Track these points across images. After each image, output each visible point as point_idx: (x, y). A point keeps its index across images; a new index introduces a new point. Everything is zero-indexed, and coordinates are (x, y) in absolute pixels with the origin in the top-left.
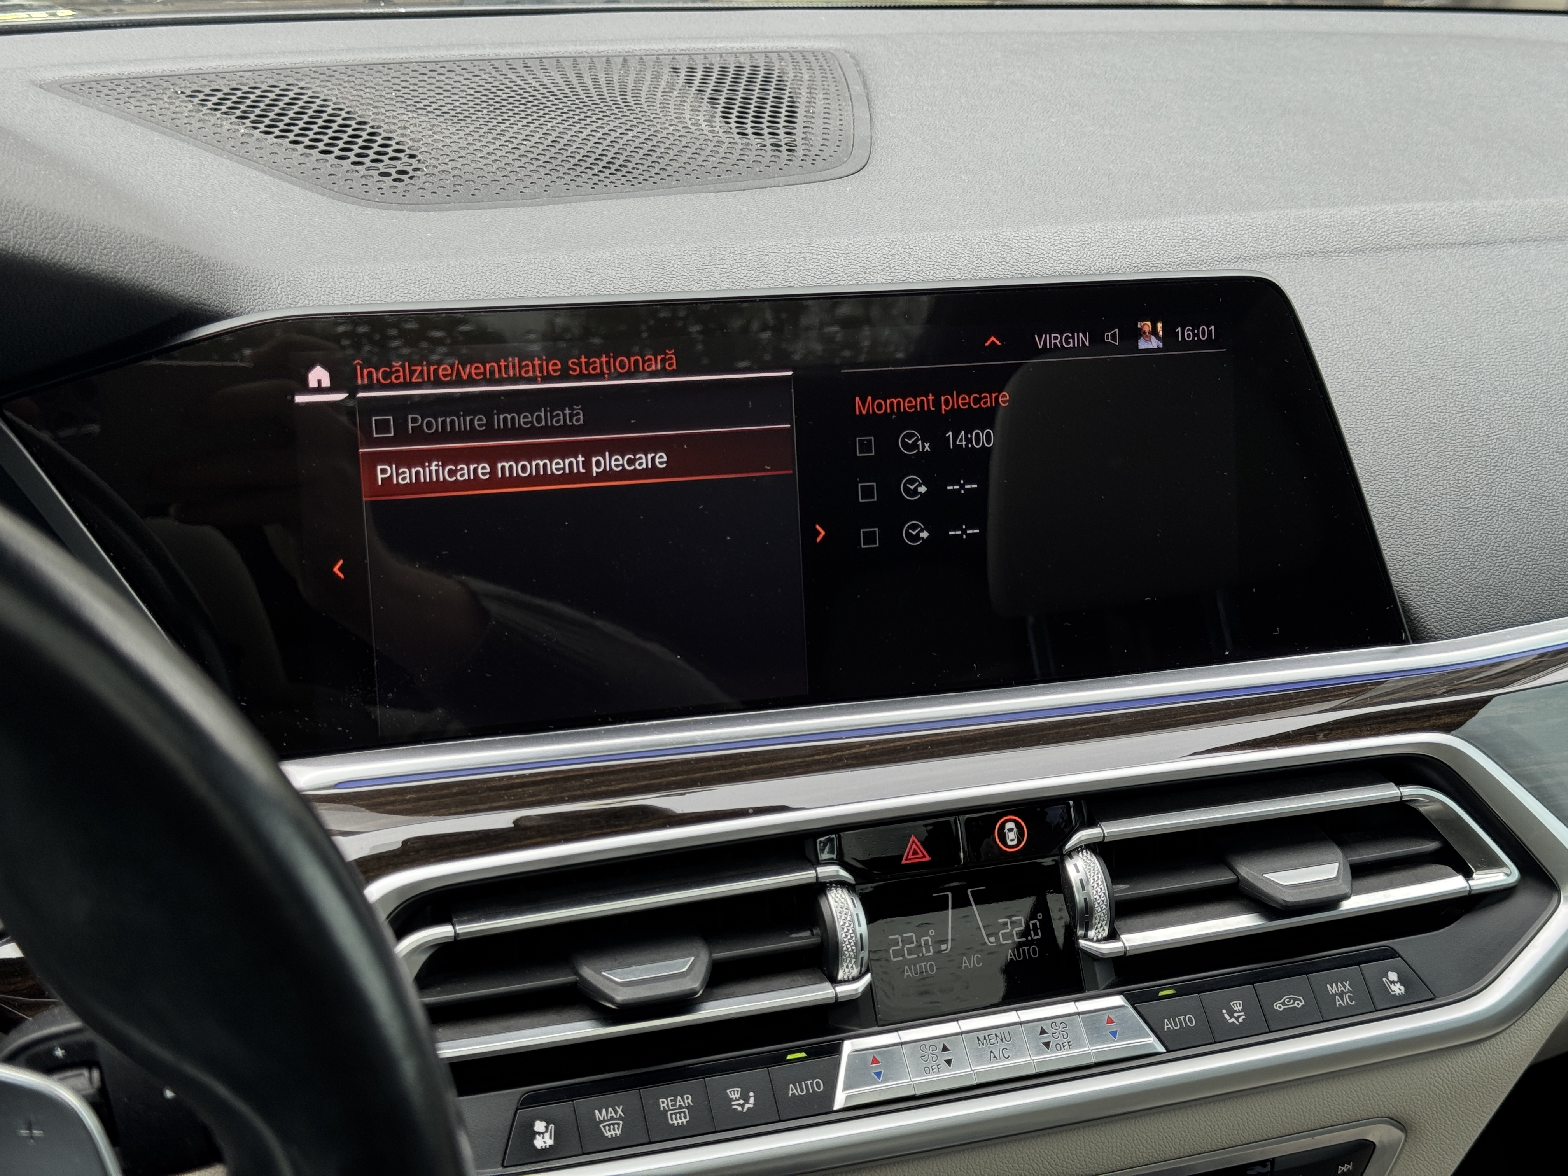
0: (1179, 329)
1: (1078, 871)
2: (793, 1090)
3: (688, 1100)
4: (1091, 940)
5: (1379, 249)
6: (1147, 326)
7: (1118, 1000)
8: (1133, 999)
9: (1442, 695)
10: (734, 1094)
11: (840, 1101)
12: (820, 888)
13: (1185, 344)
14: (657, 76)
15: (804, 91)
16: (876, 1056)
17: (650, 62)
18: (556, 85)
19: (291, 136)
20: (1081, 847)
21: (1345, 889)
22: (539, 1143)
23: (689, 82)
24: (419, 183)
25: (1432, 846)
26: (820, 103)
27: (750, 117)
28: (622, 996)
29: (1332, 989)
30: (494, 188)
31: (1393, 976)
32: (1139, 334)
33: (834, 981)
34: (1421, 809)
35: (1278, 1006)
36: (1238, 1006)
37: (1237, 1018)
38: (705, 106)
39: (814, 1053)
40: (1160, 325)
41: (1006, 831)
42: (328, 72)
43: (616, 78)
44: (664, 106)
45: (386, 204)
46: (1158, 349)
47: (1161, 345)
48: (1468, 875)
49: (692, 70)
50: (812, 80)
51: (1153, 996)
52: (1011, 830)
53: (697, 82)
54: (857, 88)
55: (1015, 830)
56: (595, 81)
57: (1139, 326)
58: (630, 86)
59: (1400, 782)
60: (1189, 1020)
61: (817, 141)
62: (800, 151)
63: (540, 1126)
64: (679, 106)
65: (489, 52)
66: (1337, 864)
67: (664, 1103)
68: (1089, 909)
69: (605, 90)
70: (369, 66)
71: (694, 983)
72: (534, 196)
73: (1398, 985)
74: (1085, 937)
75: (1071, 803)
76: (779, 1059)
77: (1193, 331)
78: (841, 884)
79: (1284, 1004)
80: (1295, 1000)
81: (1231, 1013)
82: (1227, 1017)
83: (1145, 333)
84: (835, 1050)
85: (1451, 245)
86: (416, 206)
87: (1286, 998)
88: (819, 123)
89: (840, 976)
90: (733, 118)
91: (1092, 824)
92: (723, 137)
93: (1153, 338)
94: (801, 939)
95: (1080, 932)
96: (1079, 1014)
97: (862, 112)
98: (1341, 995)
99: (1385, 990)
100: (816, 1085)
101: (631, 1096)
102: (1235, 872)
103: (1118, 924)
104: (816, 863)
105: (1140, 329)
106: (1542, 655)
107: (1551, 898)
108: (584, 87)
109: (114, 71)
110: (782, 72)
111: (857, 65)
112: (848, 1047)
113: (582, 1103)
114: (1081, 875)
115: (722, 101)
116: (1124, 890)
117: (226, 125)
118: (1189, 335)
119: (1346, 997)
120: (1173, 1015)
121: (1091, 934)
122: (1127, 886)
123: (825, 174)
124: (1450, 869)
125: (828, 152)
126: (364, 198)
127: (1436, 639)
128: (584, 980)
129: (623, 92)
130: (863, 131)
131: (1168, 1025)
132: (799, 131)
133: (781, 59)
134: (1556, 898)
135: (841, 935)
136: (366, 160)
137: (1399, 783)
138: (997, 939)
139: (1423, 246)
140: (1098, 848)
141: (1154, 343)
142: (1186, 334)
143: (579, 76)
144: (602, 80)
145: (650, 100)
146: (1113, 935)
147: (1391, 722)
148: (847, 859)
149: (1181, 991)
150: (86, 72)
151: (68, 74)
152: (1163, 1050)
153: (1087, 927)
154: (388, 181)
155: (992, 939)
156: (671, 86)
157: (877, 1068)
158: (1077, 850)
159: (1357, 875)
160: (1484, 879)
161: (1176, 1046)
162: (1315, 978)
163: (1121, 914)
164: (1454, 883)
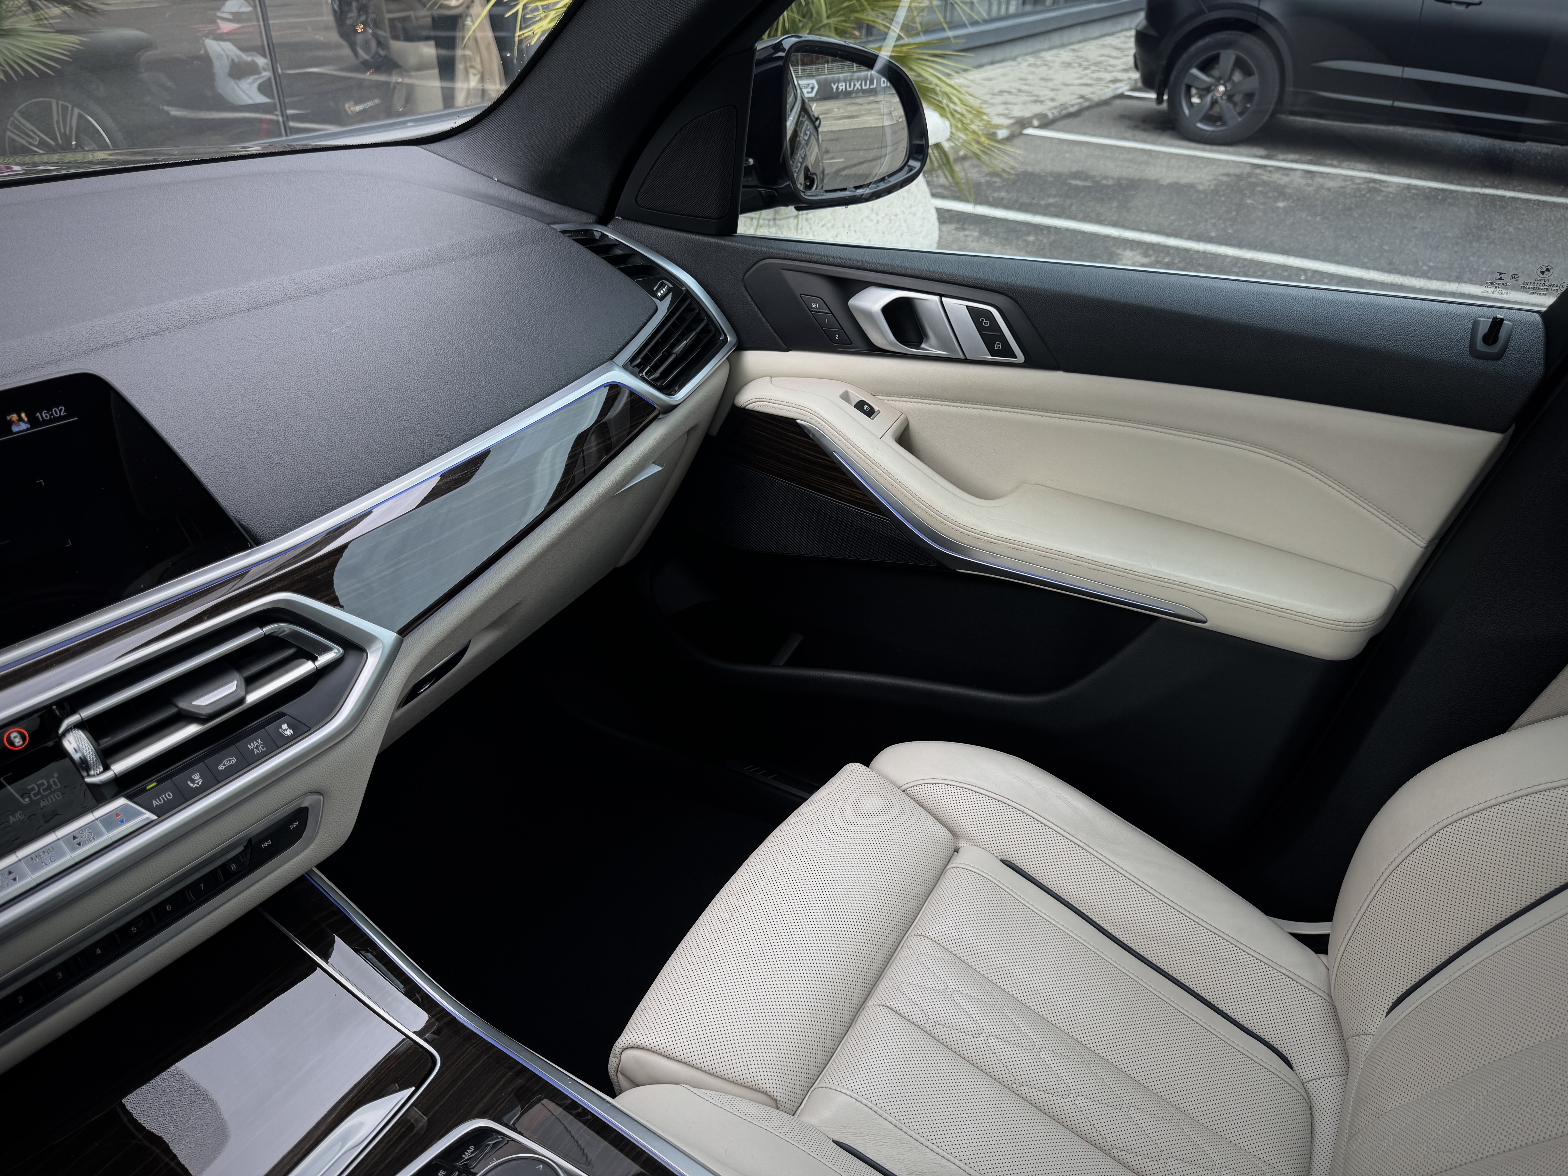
0: (38, 414)
1: (70, 743)
4: (94, 776)
5: (195, 323)
6: (14, 417)
7: (121, 802)
8: (130, 798)
9: (274, 573)
13: (45, 422)
20: (71, 728)
21: (243, 693)
25: (291, 651)
29: (251, 746)
31: (285, 726)
32: (11, 423)
34: (280, 636)
35: (221, 767)
36: (196, 777)
37: (198, 784)
40: (23, 415)
41: (12, 739)
46: (28, 429)
47: (29, 426)
48: (314, 659)
51: (144, 790)
52: (15, 737)
55: (19, 736)
57: (8, 418)
59: (263, 625)
60: (169, 795)
66: (236, 682)
68: (84, 761)
73: (289, 730)
74: (89, 775)
75: (54, 707)
77: (48, 413)
79: (224, 765)
80: (230, 760)
81: (193, 781)
82: (191, 785)
83: (14, 422)
85: (240, 312)
87: (225, 762)
91: (73, 714)
93: (21, 423)
95: (85, 774)
96: (97, 819)
98: (257, 748)
99: (282, 735)
102: (177, 706)
103: (108, 761)
105: (10, 420)
106: (328, 533)
107: (362, 656)
114: (74, 745)
116: (107, 742)
118: (46, 416)
119: (260, 748)
120: (157, 796)
121: (92, 773)
122: (109, 738)
124: (305, 660)
127: (269, 541)
131: (155, 803)
134: (365, 655)
137: (261, 627)
138: (30, 797)
139: (223, 316)
140: (80, 725)
141: (23, 426)
142: (44, 416)
146: (107, 768)
147: (246, 597)
149: (159, 782)
152: (156, 817)
153: (88, 770)
155: (27, 800)
158: (68, 731)
159: (251, 682)
160: (324, 659)
161: (163, 812)
162: (240, 744)
163: (107, 756)
164: (307, 667)
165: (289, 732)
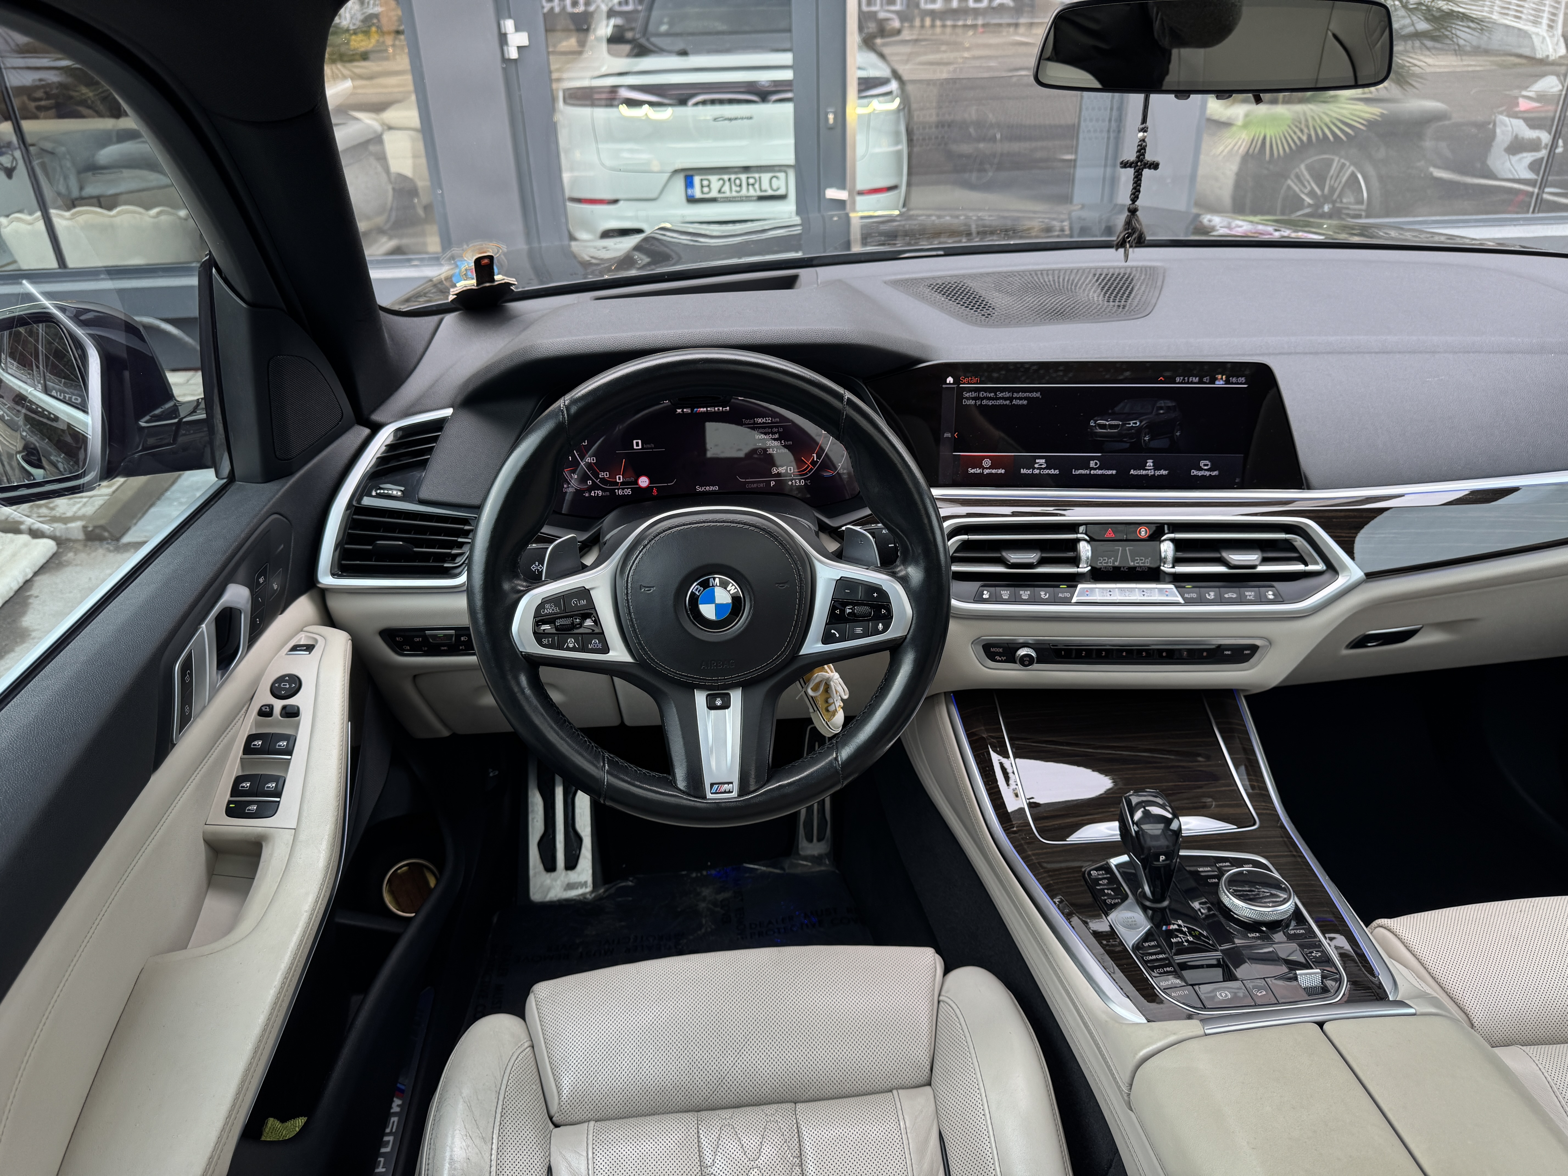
0: (1231, 378)
1: (1164, 547)
2: (1060, 595)
3: (1029, 592)
5: (1340, 353)
6: (1220, 377)
7: (1171, 586)
8: (1177, 587)
9: (1311, 507)
10: (1042, 593)
11: (1074, 600)
12: (1078, 540)
13: (1233, 384)
14: (1086, 278)
15: (1139, 284)
16: (1087, 590)
17: (1087, 271)
18: (1049, 281)
19: (957, 301)
20: (1168, 539)
21: (1257, 563)
22: (984, 596)
23: (1097, 280)
24: (993, 318)
25: (1294, 555)
26: (1143, 288)
27: (1113, 295)
28: (1012, 561)
29: (1247, 593)
30: (1017, 320)
31: (1271, 593)
33: (1078, 567)
34: (1294, 543)
35: (1226, 596)
36: (1212, 594)
37: (1211, 598)
38: (1099, 290)
39: (1069, 586)
40: (1224, 377)
41: (1141, 530)
42: (973, 277)
43: (1071, 278)
44: (1084, 290)
45: (981, 326)
46: (1223, 385)
48: (1306, 565)
49: (1101, 275)
50: (1144, 279)
51: (1184, 587)
52: (1143, 530)
53: (1100, 281)
54: (1159, 283)
55: (1145, 531)
56: (1064, 280)
57: (1217, 376)
58: (1075, 281)
59: (1287, 533)
60: (1194, 595)
61: (1135, 303)
62: (1127, 308)
63: (985, 592)
64: (1090, 290)
65: (1030, 267)
66: (1258, 556)
67: (1021, 592)
68: (1166, 558)
69: (1065, 284)
70: (988, 274)
71: (1034, 561)
72: (1029, 323)
74: (1163, 566)
75: (1166, 525)
76: (1058, 586)
77: (1236, 379)
78: (1085, 540)
79: (1228, 595)
80: (1233, 594)
81: (1209, 595)
82: (1207, 596)
83: (1218, 379)
84: (1076, 586)
85: (1371, 353)
86: (990, 326)
87: (1230, 594)
88: (1139, 297)
89: (1080, 566)
90: (1107, 295)
91: (1172, 533)
92: (1101, 302)
93: (1221, 381)
94: (1071, 554)
96: (1157, 588)
97: (1157, 294)
98: (1250, 596)
99: (1266, 596)
100: (1068, 595)
101: (1012, 589)
102: (1220, 553)
103: (1176, 564)
104: (1078, 533)
106: (1360, 499)
107: (1336, 577)
108: (1059, 282)
109: (907, 276)
110: (1134, 276)
111: (1164, 273)
112: (1080, 586)
113: (998, 589)
115: (1105, 289)
116: (1180, 555)
117: (938, 297)
120: (1188, 593)
121: (1166, 566)
122: (1181, 553)
123: (1134, 317)
124: (1299, 563)
125: (1137, 308)
126: (975, 323)
127: (1316, 489)
128: (1002, 556)
129: (1072, 284)
130: (1153, 301)
131: (1186, 595)
132: (1129, 301)
133: (1136, 270)
134: (1338, 577)
135: (1082, 554)
136: (979, 310)
139: (1359, 353)
140: (1172, 540)
142: (1234, 380)
143: (1059, 278)
144: (1066, 280)
145: (1080, 288)
146: (1173, 567)
147: (1286, 513)
148: (1088, 533)
149: (1194, 586)
150: (899, 277)
151: (893, 277)
152: (1183, 602)
153: (1165, 563)
154: (984, 317)
155: (1133, 564)
156: (1090, 281)
157: (1088, 593)
158: (1165, 540)
159: (1265, 560)
160: (1311, 568)
161: (1188, 602)
162: (1242, 589)
163: (1177, 561)
164: (1300, 567)
165: (1271, 597)
